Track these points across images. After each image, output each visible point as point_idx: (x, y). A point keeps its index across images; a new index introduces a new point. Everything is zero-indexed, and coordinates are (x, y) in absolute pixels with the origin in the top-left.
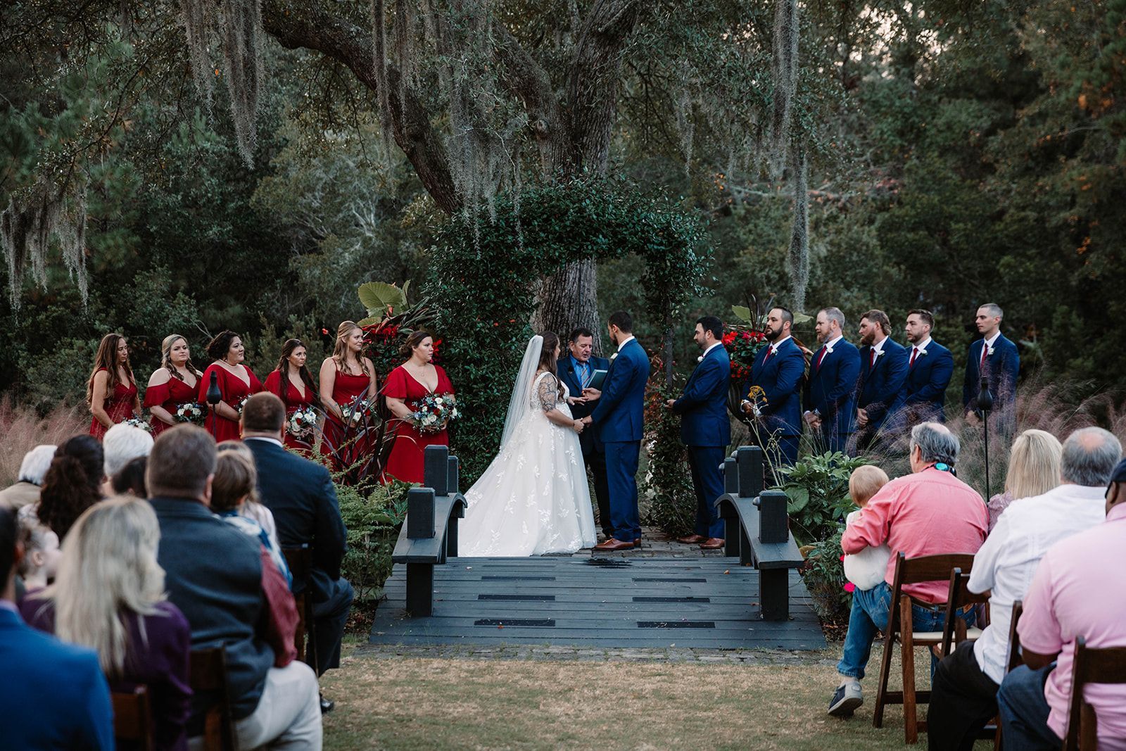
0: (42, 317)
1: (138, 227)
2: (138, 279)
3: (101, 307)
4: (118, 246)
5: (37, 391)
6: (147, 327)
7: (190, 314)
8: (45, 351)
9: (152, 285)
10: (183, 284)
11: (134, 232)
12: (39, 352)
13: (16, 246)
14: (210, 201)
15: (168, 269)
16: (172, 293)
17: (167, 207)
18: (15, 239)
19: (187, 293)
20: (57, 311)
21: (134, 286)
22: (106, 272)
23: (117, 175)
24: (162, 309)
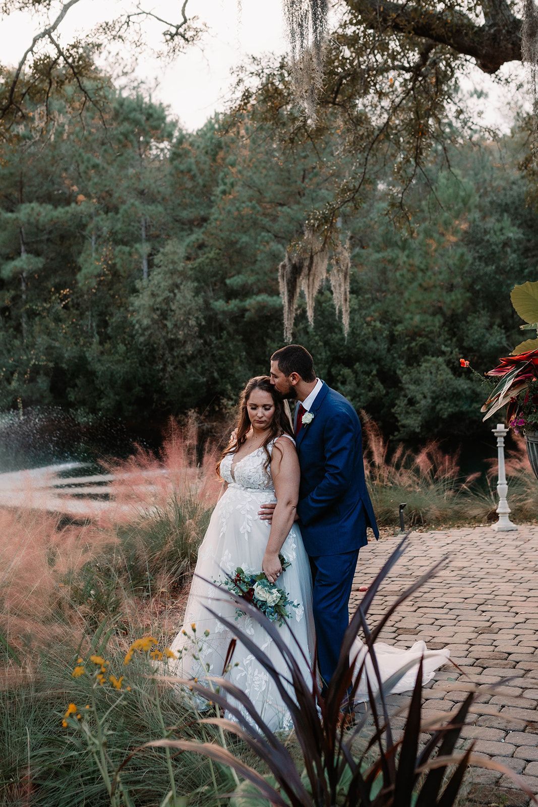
0: (413, 344)
1: (470, 288)
2: (469, 319)
3: (447, 336)
4: (457, 300)
5: (408, 389)
6: (475, 348)
7: (501, 338)
8: (415, 364)
9: (478, 322)
10: (498, 321)
11: (468, 291)
12: (411, 365)
13: (289, 291)
14: (512, 268)
15: (488, 311)
16: (490, 327)
17: (486, 274)
18: (288, 284)
19: (499, 326)
20: (421, 340)
21: (467, 323)
22: (452, 315)
23: (457, 257)
24: (484, 336)
